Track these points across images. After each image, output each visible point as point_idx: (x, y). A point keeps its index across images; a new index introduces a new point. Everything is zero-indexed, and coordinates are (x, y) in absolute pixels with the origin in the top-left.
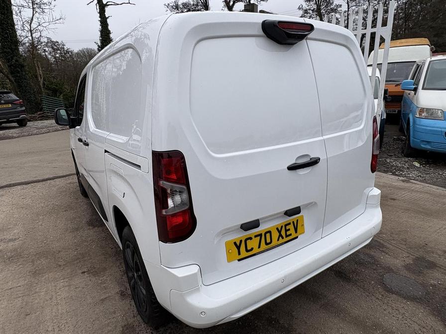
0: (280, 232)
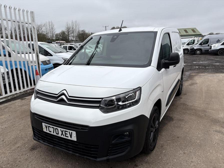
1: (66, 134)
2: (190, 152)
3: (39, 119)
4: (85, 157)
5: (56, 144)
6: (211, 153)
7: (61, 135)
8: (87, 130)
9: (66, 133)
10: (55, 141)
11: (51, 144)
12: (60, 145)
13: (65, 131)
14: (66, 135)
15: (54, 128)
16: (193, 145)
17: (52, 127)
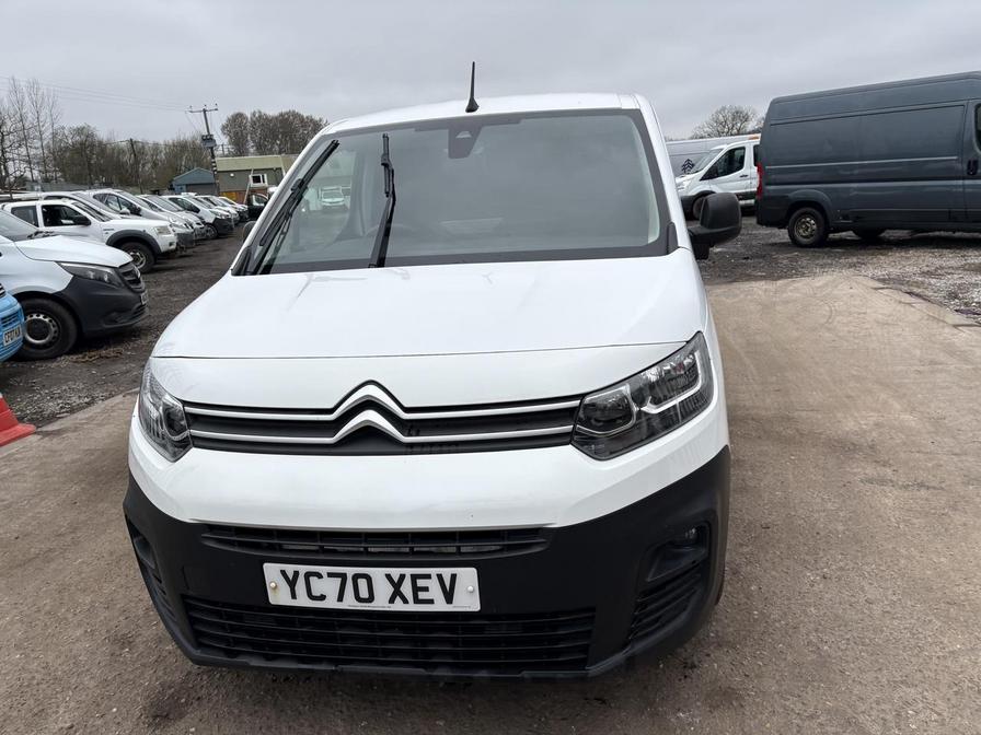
1: (416, 590)
2: (842, 569)
3: (237, 550)
4: (526, 674)
5: (348, 651)
6: (907, 558)
7: (392, 601)
8: (538, 549)
9: (421, 583)
10: (345, 638)
11: (320, 661)
12: (375, 652)
13: (414, 578)
14: (422, 595)
15: (343, 577)
16: (832, 541)
17: (330, 575)
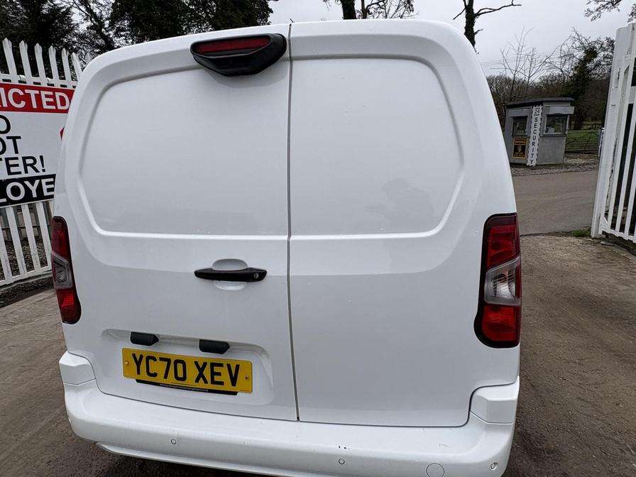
0: (201, 370)
